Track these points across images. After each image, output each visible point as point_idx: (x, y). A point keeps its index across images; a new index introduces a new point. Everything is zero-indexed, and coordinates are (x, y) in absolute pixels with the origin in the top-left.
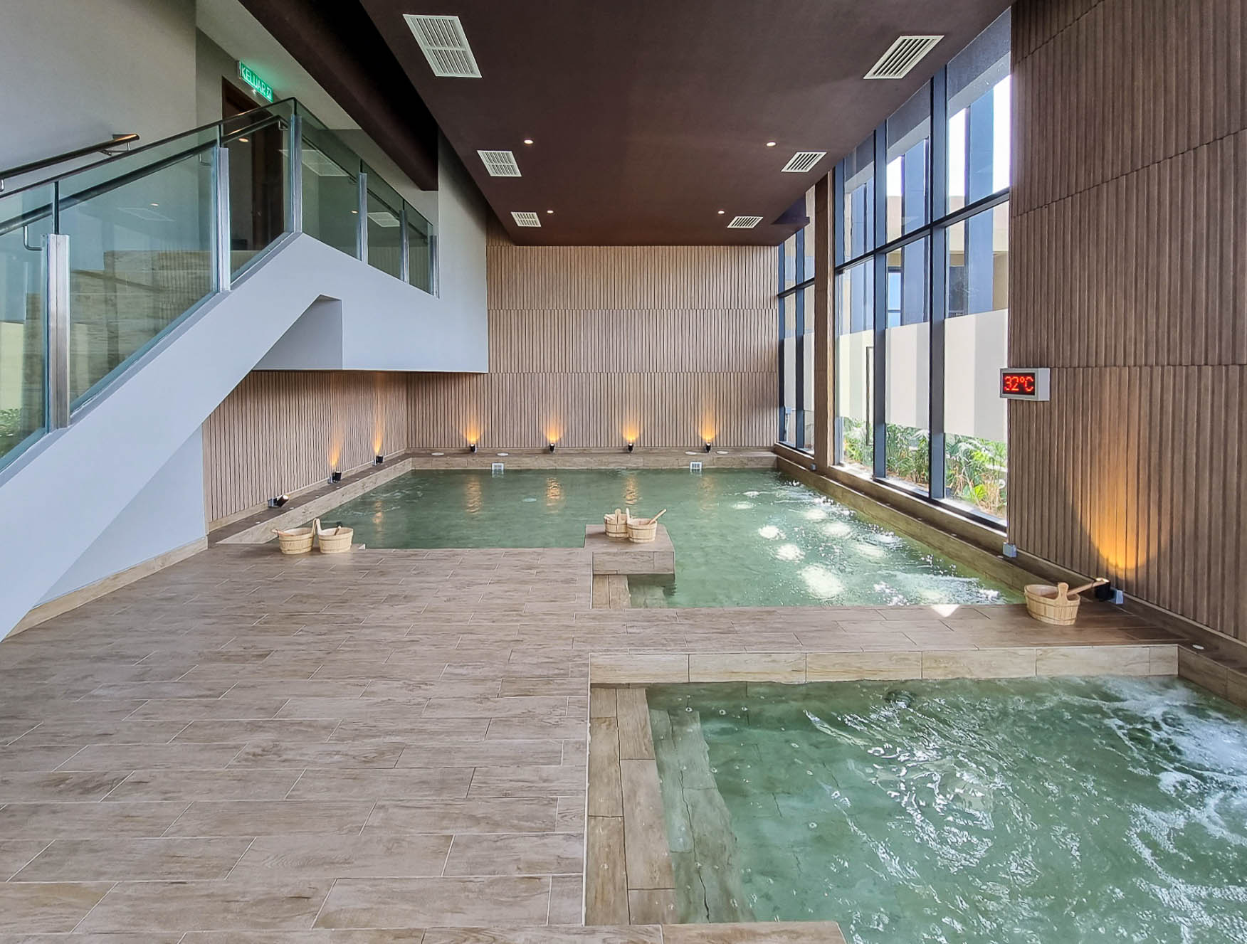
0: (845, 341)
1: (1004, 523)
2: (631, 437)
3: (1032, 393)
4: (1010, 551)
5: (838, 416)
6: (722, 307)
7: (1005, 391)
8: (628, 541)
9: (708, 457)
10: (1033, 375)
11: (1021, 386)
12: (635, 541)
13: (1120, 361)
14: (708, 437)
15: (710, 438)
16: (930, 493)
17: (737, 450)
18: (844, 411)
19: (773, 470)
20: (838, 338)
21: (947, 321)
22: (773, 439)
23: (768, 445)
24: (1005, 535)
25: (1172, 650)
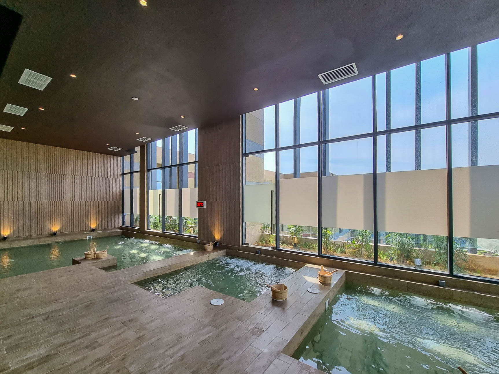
0: (151, 192)
1: (197, 236)
2: (55, 229)
3: (203, 206)
4: (198, 242)
5: (149, 214)
6: (99, 177)
7: (197, 206)
8: (97, 258)
9: (94, 234)
10: (203, 203)
11: (201, 205)
12: (100, 258)
13: (217, 200)
14: (93, 226)
15: (94, 227)
16: (179, 233)
17: (106, 230)
18: (151, 213)
19: (122, 235)
20: (149, 191)
21: (182, 189)
22: (120, 224)
23: (118, 227)
24: (197, 238)
25: (225, 250)
